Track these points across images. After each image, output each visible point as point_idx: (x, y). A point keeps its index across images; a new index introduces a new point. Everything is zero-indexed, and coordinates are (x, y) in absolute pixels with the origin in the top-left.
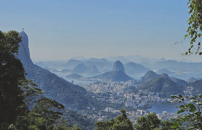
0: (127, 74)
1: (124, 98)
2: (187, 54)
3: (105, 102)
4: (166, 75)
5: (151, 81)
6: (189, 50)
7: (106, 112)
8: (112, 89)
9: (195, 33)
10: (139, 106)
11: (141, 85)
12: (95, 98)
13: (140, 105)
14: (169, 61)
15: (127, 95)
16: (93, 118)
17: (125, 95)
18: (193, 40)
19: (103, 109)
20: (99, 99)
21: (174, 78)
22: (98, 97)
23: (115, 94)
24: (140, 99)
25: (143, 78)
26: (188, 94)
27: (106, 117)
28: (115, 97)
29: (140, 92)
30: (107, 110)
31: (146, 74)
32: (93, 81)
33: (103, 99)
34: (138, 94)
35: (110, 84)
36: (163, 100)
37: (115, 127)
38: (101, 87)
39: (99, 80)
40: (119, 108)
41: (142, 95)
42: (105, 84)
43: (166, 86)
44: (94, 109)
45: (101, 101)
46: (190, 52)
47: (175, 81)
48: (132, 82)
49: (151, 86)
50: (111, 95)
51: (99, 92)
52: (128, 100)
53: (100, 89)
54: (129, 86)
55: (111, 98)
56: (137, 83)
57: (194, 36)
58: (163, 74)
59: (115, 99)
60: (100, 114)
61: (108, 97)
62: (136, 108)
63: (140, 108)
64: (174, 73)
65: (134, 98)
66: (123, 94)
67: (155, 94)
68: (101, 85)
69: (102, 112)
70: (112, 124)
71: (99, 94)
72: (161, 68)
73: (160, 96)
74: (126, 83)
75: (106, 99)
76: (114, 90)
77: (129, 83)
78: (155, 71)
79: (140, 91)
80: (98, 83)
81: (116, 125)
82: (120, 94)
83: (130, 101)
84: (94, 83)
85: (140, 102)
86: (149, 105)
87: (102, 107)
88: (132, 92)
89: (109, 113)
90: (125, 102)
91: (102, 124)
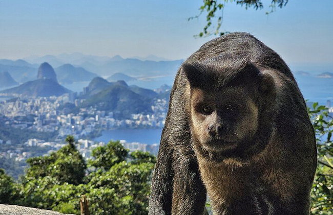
0: (60, 83)
1: (58, 123)
2: (201, 35)
3: (28, 131)
4: (123, 83)
5: (100, 93)
6: (205, 29)
7: (29, 147)
8: (37, 109)
9: (213, 4)
10: (82, 134)
11: (83, 101)
12: (10, 125)
13: (84, 132)
14: (128, 59)
15: (62, 118)
16: (7, 158)
17: (59, 118)
18: (211, 14)
19: (24, 142)
20: (16, 127)
21: (136, 87)
22: (15, 124)
23: (43, 117)
24: (83, 122)
25: (87, 89)
26: (159, 111)
27: (29, 154)
28: (42, 122)
29: (83, 112)
30: (30, 143)
31: (92, 83)
32: (6, 97)
33: (24, 126)
34: (79, 115)
35: (34, 102)
36: (119, 123)
37: (58, 164)
38: (19, 106)
39: (15, 95)
40: (50, 139)
41: (85, 116)
42: (25, 101)
43: (123, 99)
44: (9, 142)
45: (20, 129)
46: (206, 32)
47: (137, 92)
48: (70, 97)
49: (100, 101)
50: (36, 119)
51: (17, 115)
52: (64, 125)
53: (18, 111)
54: (64, 103)
55: (36, 124)
56: (77, 98)
57: (212, 8)
58: (118, 81)
59: (44, 125)
60: (18, 150)
61: (31, 121)
62: (77, 137)
63: (84, 137)
64: (135, 79)
65: (73, 122)
66: (55, 117)
67: (106, 115)
68: (19, 104)
69: (23, 146)
70: (53, 161)
71: (16, 118)
72: (115, 72)
73: (114, 116)
74: (60, 98)
75: (29, 125)
76: (41, 110)
77: (65, 98)
78: (105, 77)
79: (83, 110)
80: (14, 100)
81: (59, 161)
82: (51, 117)
83: (68, 128)
84: (8, 101)
85: (83, 128)
86: (97, 132)
87: (22, 139)
88: (70, 113)
89: (34, 148)
90: (59, 129)
91: (37, 161)
